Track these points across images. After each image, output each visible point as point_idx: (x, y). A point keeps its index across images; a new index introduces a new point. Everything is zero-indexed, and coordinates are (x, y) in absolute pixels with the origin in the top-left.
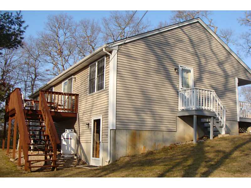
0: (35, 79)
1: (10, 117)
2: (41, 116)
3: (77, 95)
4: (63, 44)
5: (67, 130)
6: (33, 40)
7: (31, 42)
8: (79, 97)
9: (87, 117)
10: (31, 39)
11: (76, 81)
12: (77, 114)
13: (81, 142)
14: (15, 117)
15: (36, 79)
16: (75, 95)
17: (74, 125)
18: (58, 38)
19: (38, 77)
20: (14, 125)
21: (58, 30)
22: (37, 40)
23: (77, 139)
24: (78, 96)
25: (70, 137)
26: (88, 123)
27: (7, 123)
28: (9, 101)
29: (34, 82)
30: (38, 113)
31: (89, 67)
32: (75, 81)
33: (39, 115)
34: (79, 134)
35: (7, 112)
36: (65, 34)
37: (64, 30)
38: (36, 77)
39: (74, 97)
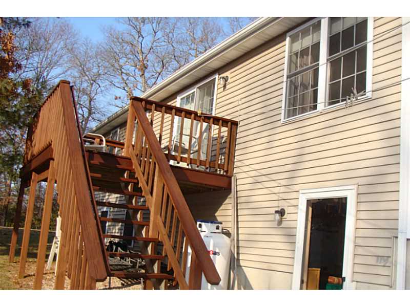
0: (88, 118)
1: (33, 173)
2: (132, 174)
3: (233, 125)
4: (150, 51)
5: (203, 224)
6: (90, 45)
7: (87, 49)
8: (239, 129)
9: (276, 190)
10: (87, 43)
11: (228, 87)
12: (233, 178)
13: (242, 263)
14: (48, 174)
15: (90, 118)
16: (229, 124)
17: (217, 210)
18: (141, 38)
19: (94, 115)
20: (44, 199)
21: (142, 25)
22: (98, 48)
23: (232, 254)
24: (237, 128)
25: (214, 246)
26: (279, 209)
27: (26, 189)
28: (36, 127)
29: (86, 123)
30: (119, 164)
31: (288, 39)
32: (225, 86)
33: (124, 170)
34: (238, 240)
35: (28, 160)
36: (155, 33)
37: (154, 25)
38: (90, 114)
39: (226, 129)
